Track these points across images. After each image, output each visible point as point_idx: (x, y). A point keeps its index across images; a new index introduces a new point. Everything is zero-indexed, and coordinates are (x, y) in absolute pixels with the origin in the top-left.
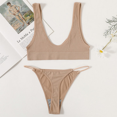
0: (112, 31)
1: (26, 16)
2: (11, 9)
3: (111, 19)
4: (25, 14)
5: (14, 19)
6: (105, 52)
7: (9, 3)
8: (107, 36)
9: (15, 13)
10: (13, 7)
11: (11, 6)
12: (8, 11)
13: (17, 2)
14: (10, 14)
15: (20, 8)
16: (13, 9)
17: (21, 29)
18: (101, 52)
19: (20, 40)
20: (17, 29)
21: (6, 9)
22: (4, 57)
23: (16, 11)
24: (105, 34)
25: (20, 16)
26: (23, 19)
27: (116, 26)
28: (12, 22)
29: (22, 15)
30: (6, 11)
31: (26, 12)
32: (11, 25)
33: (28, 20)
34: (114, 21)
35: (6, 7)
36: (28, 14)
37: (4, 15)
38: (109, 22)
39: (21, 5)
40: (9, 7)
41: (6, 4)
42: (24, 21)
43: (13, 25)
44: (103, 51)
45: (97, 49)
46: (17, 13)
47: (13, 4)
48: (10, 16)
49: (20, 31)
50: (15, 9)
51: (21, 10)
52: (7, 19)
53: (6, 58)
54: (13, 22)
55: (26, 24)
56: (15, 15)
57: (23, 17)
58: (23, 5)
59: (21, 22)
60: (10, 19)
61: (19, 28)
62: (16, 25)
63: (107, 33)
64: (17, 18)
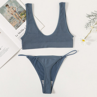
0: (92, 24)
1: (22, 15)
2: (9, 10)
3: (90, 14)
4: (21, 13)
5: (12, 18)
6: (86, 41)
7: (8, 5)
8: (88, 28)
9: (13, 13)
10: (11, 8)
11: (9, 7)
12: (7, 12)
13: (13, 4)
14: (9, 14)
15: (16, 9)
16: (11, 10)
17: (18, 26)
18: (84, 41)
19: (18, 34)
20: (14, 26)
21: (5, 10)
22: (5, 49)
23: (13, 11)
24: (86, 26)
25: (17, 15)
26: (19, 17)
27: (94, 20)
28: (10, 20)
29: (18, 14)
30: (5, 11)
31: (21, 12)
32: (10, 23)
33: (23, 18)
34: (92, 16)
35: (5, 8)
36: (23, 13)
37: (4, 15)
38: (89, 17)
39: (17, 7)
40: (7, 8)
41: (5, 6)
42: (20, 19)
43: (11, 23)
44: (85, 40)
45: (80, 39)
46: (14, 12)
47: (10, 5)
48: (9, 16)
49: (17, 27)
50: (13, 10)
51: (18, 10)
52: (6, 18)
53: (7, 50)
54: (12, 20)
55: (22, 21)
56: (12, 14)
57: (19, 16)
58: (18, 6)
59: (18, 20)
60: (9, 18)
61: (17, 25)
62: (14, 23)
63: (87, 25)
64: (14, 16)
